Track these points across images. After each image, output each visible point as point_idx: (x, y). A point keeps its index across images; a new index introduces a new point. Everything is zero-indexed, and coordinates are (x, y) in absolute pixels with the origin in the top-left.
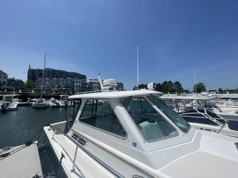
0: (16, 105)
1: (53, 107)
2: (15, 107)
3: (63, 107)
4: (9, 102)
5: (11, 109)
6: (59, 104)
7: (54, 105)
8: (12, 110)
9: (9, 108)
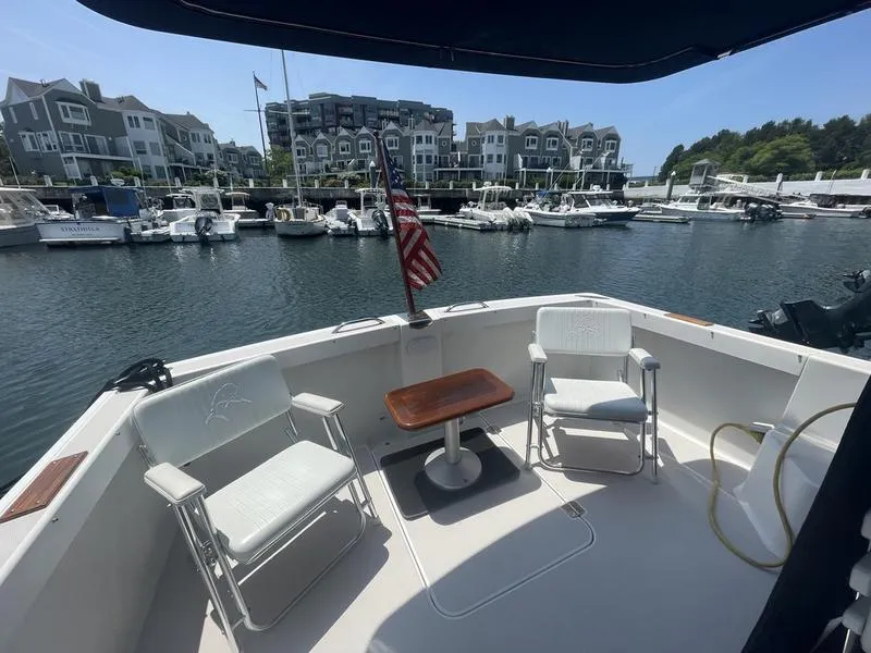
0: (231, 224)
1: (338, 235)
2: (231, 231)
3: (368, 235)
4: (213, 214)
5: (222, 236)
6: (355, 224)
7: (339, 229)
8: (224, 240)
9: (216, 234)
